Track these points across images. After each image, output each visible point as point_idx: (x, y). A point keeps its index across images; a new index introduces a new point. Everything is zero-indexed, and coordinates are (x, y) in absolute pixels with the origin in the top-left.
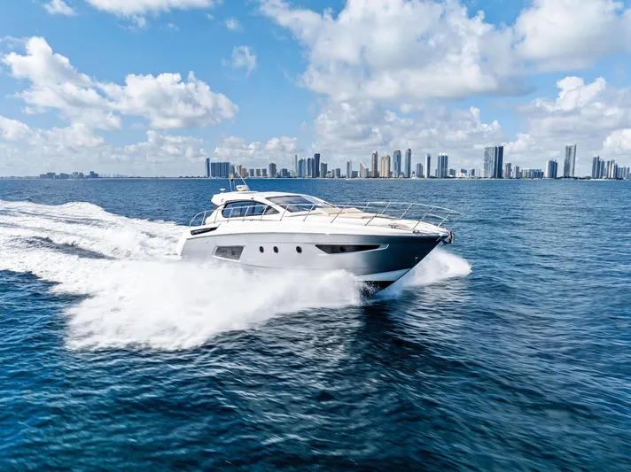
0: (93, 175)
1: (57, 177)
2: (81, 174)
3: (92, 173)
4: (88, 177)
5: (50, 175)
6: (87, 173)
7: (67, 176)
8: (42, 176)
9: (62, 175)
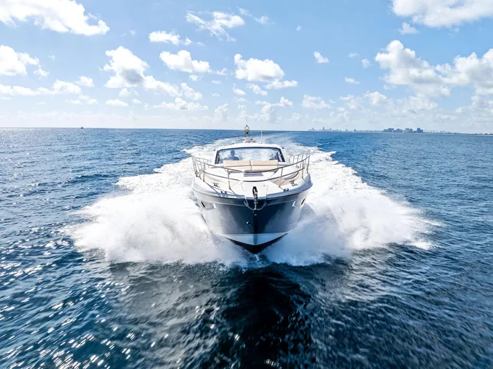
0: (419, 131)
1: (395, 131)
2: (411, 130)
3: (419, 129)
4: (415, 132)
5: (390, 130)
6: (415, 129)
7: (401, 131)
8: (385, 131)
9: (398, 130)
